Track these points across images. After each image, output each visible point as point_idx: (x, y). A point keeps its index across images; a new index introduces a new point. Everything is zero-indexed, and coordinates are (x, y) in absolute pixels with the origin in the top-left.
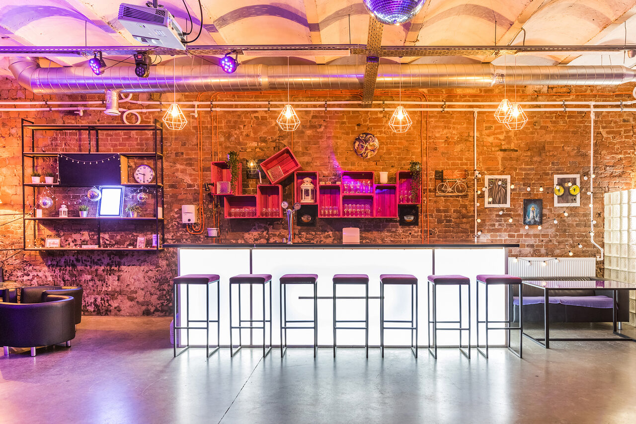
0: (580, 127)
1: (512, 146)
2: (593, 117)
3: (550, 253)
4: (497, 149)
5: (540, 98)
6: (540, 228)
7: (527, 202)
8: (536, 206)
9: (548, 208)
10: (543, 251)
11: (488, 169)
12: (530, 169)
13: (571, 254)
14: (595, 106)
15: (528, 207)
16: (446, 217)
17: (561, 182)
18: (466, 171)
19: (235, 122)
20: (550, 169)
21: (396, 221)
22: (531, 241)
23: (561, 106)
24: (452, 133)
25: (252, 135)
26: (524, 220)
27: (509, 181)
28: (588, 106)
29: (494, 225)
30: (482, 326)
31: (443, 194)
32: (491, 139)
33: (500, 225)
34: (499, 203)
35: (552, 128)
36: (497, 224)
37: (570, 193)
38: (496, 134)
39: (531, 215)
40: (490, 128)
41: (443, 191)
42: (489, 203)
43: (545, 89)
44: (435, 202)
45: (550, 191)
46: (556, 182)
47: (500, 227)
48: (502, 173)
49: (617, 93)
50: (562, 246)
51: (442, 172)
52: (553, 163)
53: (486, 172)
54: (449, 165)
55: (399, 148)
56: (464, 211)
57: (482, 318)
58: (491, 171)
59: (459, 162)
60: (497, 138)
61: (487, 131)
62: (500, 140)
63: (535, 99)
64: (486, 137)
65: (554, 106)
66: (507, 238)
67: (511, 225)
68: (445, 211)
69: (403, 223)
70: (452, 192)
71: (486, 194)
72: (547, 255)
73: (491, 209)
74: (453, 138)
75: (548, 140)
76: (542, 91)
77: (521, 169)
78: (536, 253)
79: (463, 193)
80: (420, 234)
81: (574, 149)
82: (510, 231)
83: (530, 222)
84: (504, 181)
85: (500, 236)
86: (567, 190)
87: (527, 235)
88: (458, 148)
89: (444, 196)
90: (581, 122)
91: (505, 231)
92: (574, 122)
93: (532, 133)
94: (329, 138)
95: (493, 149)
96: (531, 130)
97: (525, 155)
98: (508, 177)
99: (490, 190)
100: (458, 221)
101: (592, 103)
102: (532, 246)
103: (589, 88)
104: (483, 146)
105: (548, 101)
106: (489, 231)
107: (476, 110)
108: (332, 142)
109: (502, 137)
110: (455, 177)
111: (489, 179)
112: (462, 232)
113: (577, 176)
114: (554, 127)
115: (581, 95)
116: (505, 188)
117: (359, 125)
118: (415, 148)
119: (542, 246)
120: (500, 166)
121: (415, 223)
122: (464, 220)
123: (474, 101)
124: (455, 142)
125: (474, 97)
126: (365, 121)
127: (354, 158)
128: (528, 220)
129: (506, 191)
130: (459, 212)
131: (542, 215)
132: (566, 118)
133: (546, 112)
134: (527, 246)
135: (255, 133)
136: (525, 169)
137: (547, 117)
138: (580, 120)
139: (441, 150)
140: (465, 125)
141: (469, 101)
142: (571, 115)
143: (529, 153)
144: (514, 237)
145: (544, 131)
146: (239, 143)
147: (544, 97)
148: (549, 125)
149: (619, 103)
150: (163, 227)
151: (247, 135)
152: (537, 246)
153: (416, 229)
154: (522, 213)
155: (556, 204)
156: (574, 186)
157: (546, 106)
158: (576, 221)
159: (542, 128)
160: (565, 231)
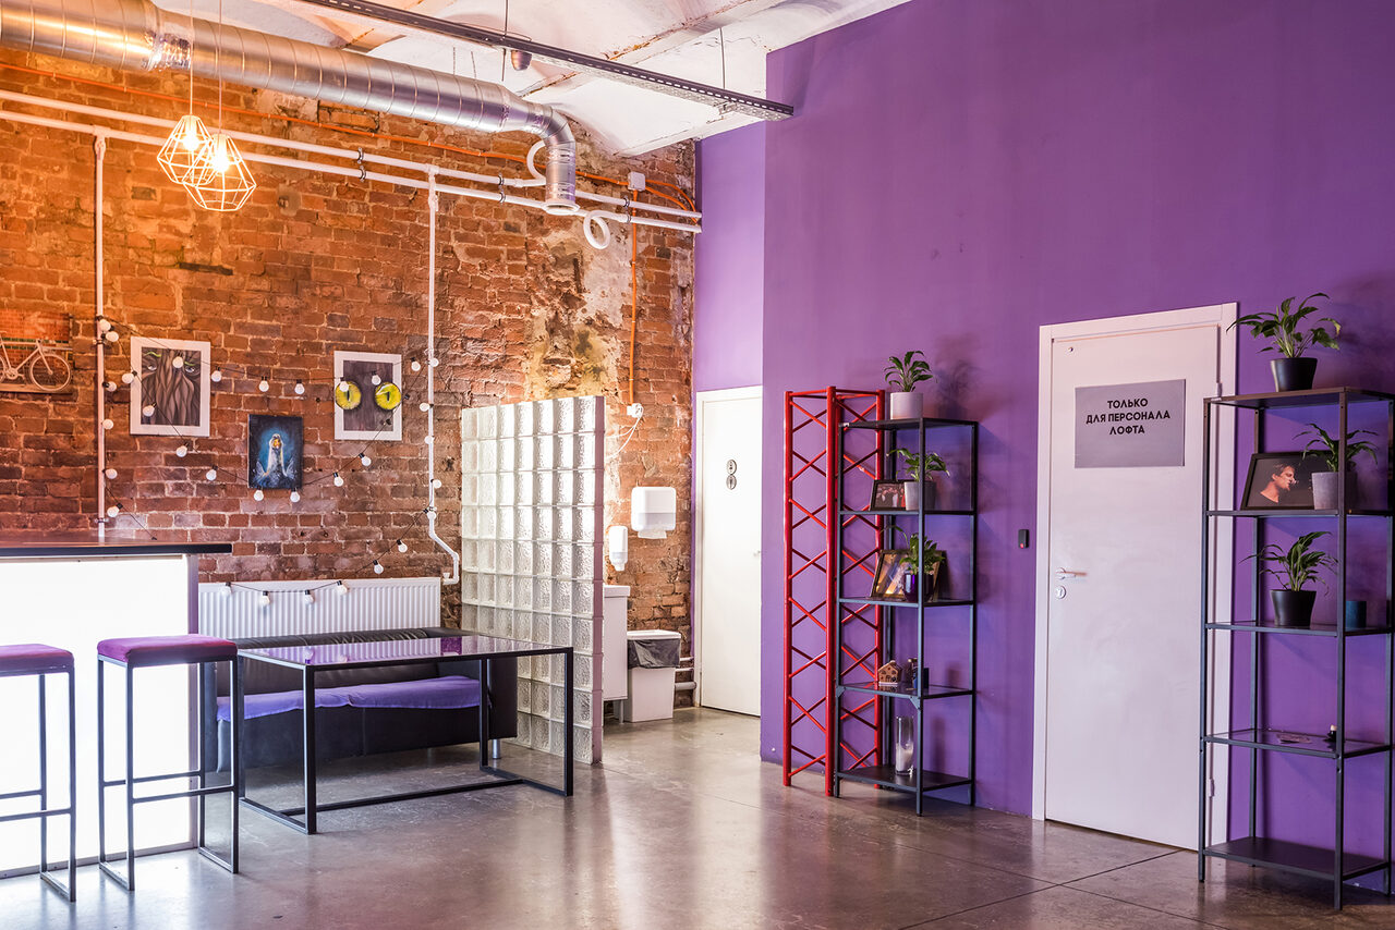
0: (402, 229)
1: (217, 258)
2: (433, 205)
3: (325, 568)
4: (171, 259)
5: (296, 130)
6: (295, 497)
7: (260, 424)
8: (285, 435)
9: (319, 441)
10: (305, 561)
11: (141, 319)
12: (268, 330)
13: (379, 569)
14: (440, 179)
15: (264, 436)
17: (356, 373)
18: (67, 317)
20: (325, 334)
22: (272, 534)
23: (352, 164)
24: (18, 194)
26: (252, 475)
27: (206, 359)
28: (422, 176)
29: (161, 488)
30: (116, 797)
32: (149, 229)
33: (178, 487)
34: (177, 422)
35: (329, 221)
36: (170, 483)
37: (376, 403)
38: (168, 215)
39: (271, 460)
40: (147, 194)
42: (146, 420)
43: (310, 110)
45: (322, 394)
46: (339, 372)
47: (178, 494)
48: (187, 333)
49: (492, 153)
50: (355, 549)
52: (331, 319)
53: (133, 326)
54: (9, 295)
56: (61, 442)
57: (115, 771)
58: (150, 324)
59: (46, 287)
60: (170, 229)
61: (138, 204)
62: (178, 233)
63: (283, 133)
64: (134, 219)
65: (335, 160)
66: (201, 525)
67: (211, 488)
70: (19, 381)
71: (136, 394)
72: (315, 573)
73: (149, 441)
74: (23, 209)
75: (319, 252)
76: (302, 111)
77: (241, 326)
78: (286, 570)
79: (60, 388)
81: (386, 287)
82: (209, 506)
83: (267, 480)
84: (193, 359)
85: (179, 520)
86: (368, 393)
87: (260, 519)
88: (41, 242)
90: (404, 215)
91: (196, 505)
92: (388, 213)
93: (274, 226)
95: (158, 260)
96: (271, 217)
97: (255, 286)
98: (204, 348)
99: (149, 383)
100: (40, 472)
101: (433, 170)
102: (273, 549)
103: (425, 128)
104: (126, 246)
105: (318, 143)
106: (145, 505)
107: (102, 133)
109: (185, 226)
110: (29, 333)
111: (145, 350)
112: (54, 508)
113: (395, 360)
114: (334, 217)
115: (406, 143)
116: (195, 379)
119: (300, 549)
120: (179, 312)
122: (63, 471)
123: (94, 103)
124: (30, 224)
125: (97, 92)
128: (262, 474)
129: (197, 386)
130: (46, 445)
131: (302, 463)
132: (367, 199)
133: (312, 173)
134: (261, 548)
136: (253, 329)
137: (316, 189)
138: (401, 207)
140: (64, 175)
141: (80, 101)
142: (380, 193)
143: (265, 284)
144: (223, 523)
145: (306, 227)
147: (309, 130)
148: (322, 210)
149: (495, 180)
152: (288, 548)
154: (245, 455)
155: (341, 433)
156: (388, 386)
157: (312, 157)
158: (392, 480)
159: (300, 216)
160: (363, 506)
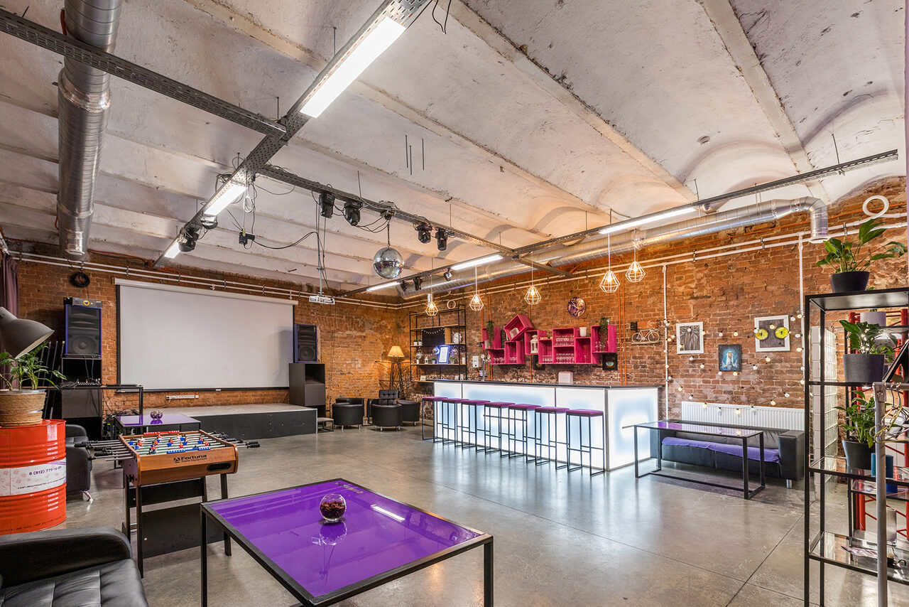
0: (788, 262)
1: (705, 293)
2: (801, 248)
3: (752, 401)
4: (689, 297)
5: (735, 240)
7: (722, 349)
8: (733, 351)
9: (749, 353)
10: (743, 398)
11: (680, 318)
12: (725, 314)
13: (773, 403)
15: (725, 352)
16: (641, 363)
17: (764, 326)
18: (658, 321)
19: (499, 299)
20: (750, 312)
21: (600, 367)
22: (730, 387)
23: (759, 244)
24: (644, 288)
25: (508, 307)
26: (720, 366)
27: (701, 328)
28: (797, 238)
29: (688, 371)
31: (637, 343)
32: (682, 289)
33: (694, 370)
34: (692, 349)
35: (751, 269)
36: (691, 370)
37: (768, 337)
38: (687, 283)
39: (728, 361)
40: (681, 278)
41: (638, 340)
42: (682, 349)
43: (741, 230)
44: (632, 350)
45: (750, 335)
46: (757, 325)
47: (694, 373)
48: (696, 319)
49: (842, 214)
50: (768, 395)
51: (636, 323)
52: (753, 306)
53: (678, 320)
54: (643, 317)
55: (601, 306)
56: (657, 357)
58: (682, 319)
59: (652, 313)
60: (688, 287)
61: (678, 282)
62: (691, 288)
63: (729, 243)
64: (678, 287)
65: (753, 245)
66: (702, 383)
67: (704, 371)
68: (640, 358)
69: (606, 368)
70: (645, 341)
71: (678, 341)
72: (748, 402)
73: (684, 356)
74: (646, 292)
75: (746, 282)
76: (737, 232)
77: (714, 315)
78: (735, 400)
79: (656, 341)
80: (619, 377)
81: (779, 288)
82: (704, 377)
83: (726, 368)
84: (697, 328)
85: (694, 381)
86: (771, 333)
87: (724, 381)
88: (650, 301)
89: (639, 345)
90: (790, 256)
91: (700, 376)
92: (780, 258)
93: (726, 277)
94: (552, 304)
95: (684, 298)
96: (725, 274)
97: (720, 300)
98: (701, 324)
99: (683, 337)
100: (652, 366)
101: (801, 234)
102: (730, 393)
103: (800, 217)
104: (675, 296)
105: (745, 241)
106: (682, 376)
107: (664, 264)
108: (554, 306)
109: (693, 286)
110: (648, 327)
111: (681, 327)
112: (655, 377)
113: (785, 318)
114: (753, 267)
115: (789, 227)
116: (698, 335)
117: (571, 291)
118: (614, 305)
119: (742, 393)
120: (692, 314)
121: (615, 368)
122: (658, 366)
123: (664, 256)
124: (647, 296)
125: (665, 252)
126: (576, 288)
127: (569, 317)
128: (724, 366)
129: (699, 337)
130: (653, 358)
131: (741, 361)
132: (769, 255)
133: (742, 253)
134: (725, 392)
135: (510, 306)
136: (720, 315)
137: (746, 258)
138: (787, 254)
139: (635, 304)
140: (656, 280)
141: (660, 257)
142: (775, 251)
143: (724, 298)
144: (710, 383)
145: (741, 274)
146: (501, 314)
147: (740, 238)
148: (748, 266)
149: (841, 226)
150: (467, 369)
151: (506, 308)
152: (736, 393)
153: (616, 373)
154: (718, 359)
155: (758, 349)
156: (781, 329)
157: (742, 247)
158: (787, 367)
159: (738, 270)
160: (771, 378)
